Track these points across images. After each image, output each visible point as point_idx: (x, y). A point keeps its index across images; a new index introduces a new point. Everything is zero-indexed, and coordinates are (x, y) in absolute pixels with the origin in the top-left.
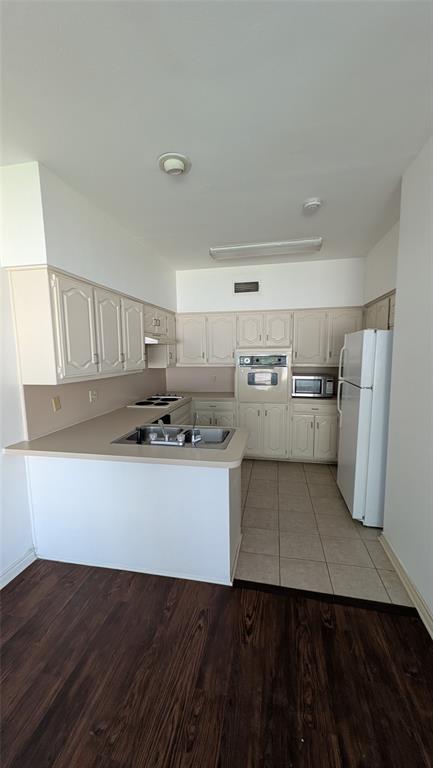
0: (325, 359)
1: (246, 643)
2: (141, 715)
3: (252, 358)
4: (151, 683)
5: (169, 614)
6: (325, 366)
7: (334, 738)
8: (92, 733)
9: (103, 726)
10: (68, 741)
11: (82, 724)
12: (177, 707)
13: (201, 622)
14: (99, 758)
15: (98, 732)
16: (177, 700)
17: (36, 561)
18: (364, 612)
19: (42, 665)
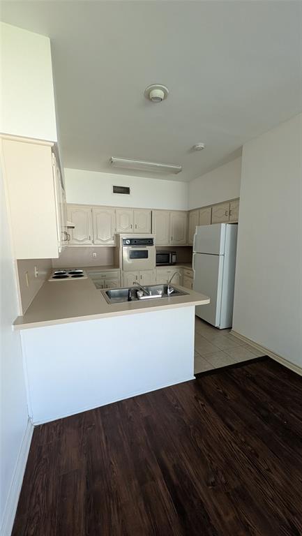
0: (169, 242)
1: (228, 400)
2: (223, 460)
3: (131, 240)
4: (210, 444)
5: (180, 408)
6: (169, 245)
7: (292, 415)
8: (210, 487)
9: (212, 480)
10: (204, 501)
11: (201, 488)
12: (233, 444)
13: (200, 402)
14: (228, 494)
15: (213, 484)
16: (229, 441)
17: (35, 429)
18: (254, 365)
19: (135, 482)
